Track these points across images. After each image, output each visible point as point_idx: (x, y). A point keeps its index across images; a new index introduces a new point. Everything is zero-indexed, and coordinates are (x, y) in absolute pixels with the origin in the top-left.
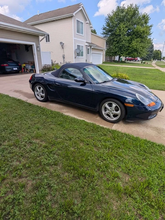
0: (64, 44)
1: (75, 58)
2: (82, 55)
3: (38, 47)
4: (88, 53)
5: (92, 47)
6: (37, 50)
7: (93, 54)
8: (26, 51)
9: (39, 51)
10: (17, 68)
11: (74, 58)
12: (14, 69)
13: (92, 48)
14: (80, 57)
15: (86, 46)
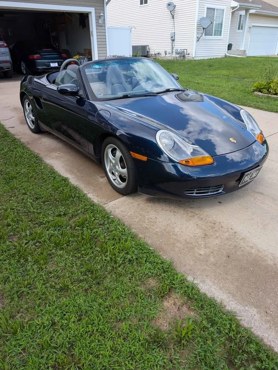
0: (175, 7)
1: (198, 39)
2: (219, 33)
3: (100, 17)
4: (240, 27)
5: (252, 11)
6: (98, 25)
7: (253, 29)
8: (81, 26)
9: (101, 26)
10: (58, 62)
11: (195, 39)
12: (52, 65)
13: (250, 14)
14: (213, 37)
15: (233, 8)
